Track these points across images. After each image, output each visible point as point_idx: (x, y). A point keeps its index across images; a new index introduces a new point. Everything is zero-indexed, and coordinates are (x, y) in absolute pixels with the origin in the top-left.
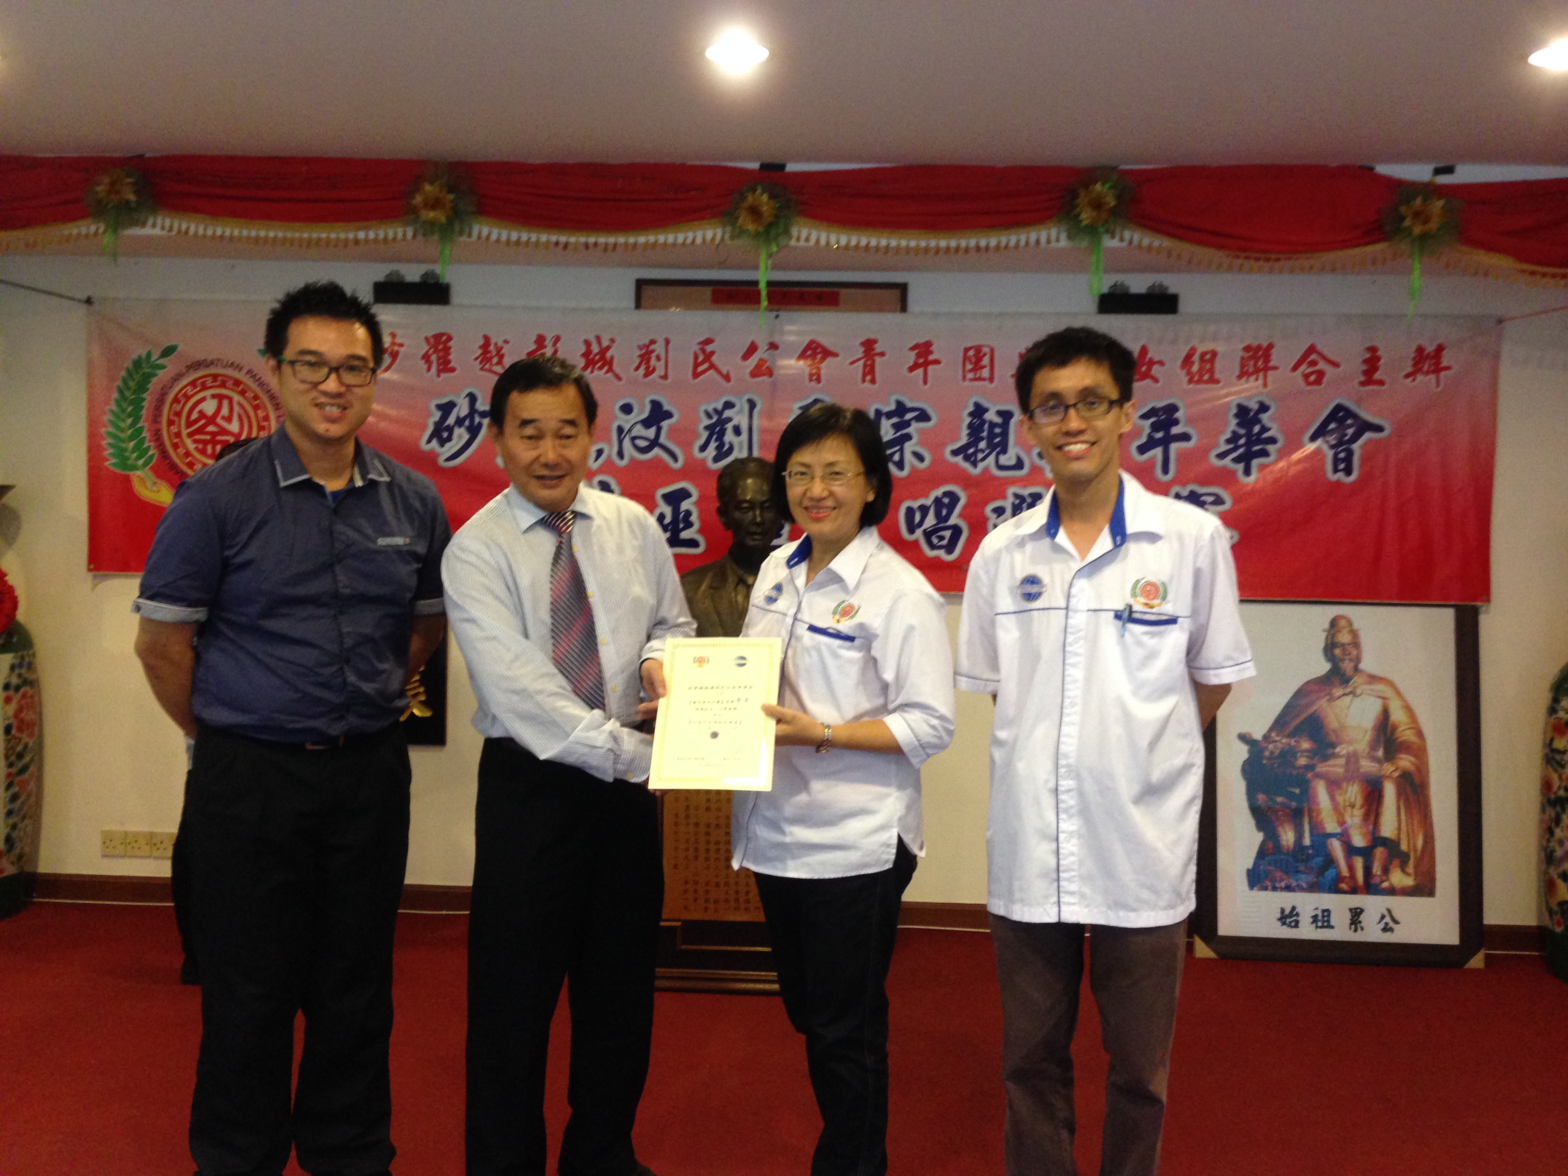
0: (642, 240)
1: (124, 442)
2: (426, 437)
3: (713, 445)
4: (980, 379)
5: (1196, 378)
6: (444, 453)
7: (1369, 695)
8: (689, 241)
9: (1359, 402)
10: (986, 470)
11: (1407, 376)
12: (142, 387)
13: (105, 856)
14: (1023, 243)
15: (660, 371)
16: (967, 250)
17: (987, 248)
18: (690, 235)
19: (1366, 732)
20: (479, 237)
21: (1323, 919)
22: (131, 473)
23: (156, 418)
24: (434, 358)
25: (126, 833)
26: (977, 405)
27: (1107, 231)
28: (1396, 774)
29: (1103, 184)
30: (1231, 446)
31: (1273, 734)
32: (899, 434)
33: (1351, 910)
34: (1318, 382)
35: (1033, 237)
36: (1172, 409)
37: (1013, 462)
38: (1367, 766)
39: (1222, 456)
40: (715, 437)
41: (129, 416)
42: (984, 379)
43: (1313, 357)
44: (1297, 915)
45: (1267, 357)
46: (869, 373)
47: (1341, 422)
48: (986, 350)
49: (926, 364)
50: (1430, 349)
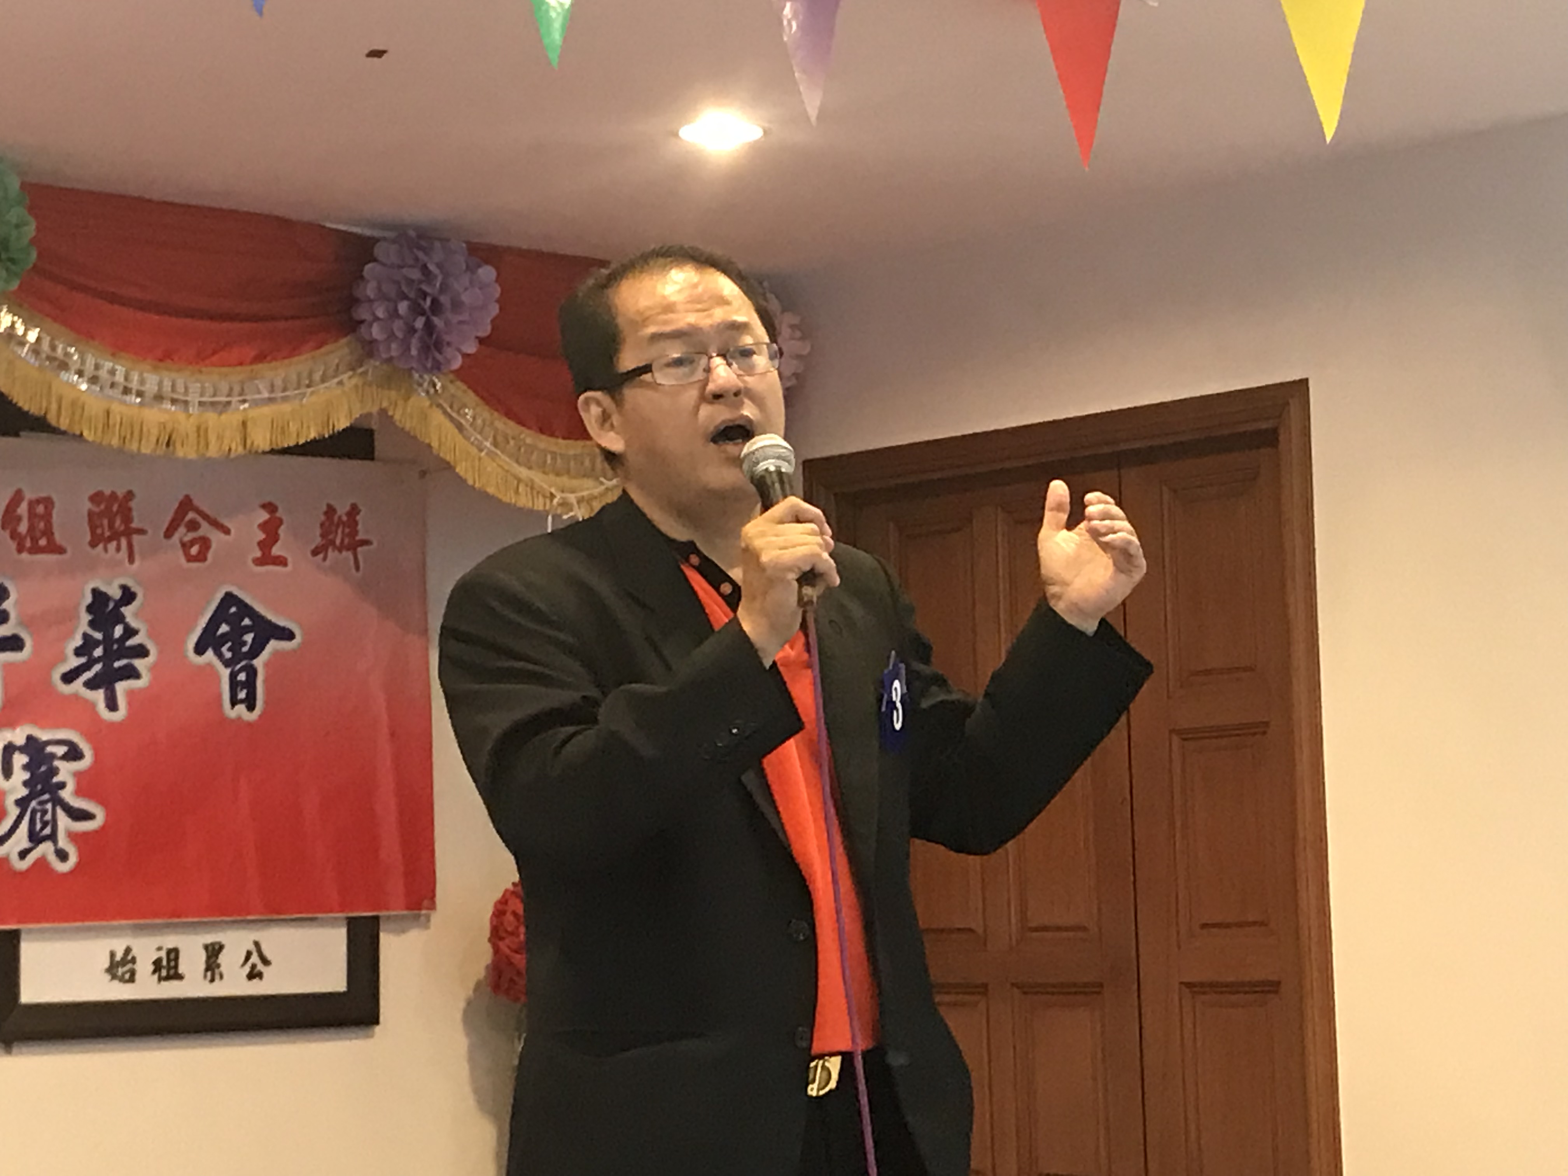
5: (28, 544)
9: (254, 591)
11: (314, 553)
30: (83, 660)
34: (201, 557)
36: (4, 593)
39: (69, 677)
45: (126, 512)
47: (235, 623)
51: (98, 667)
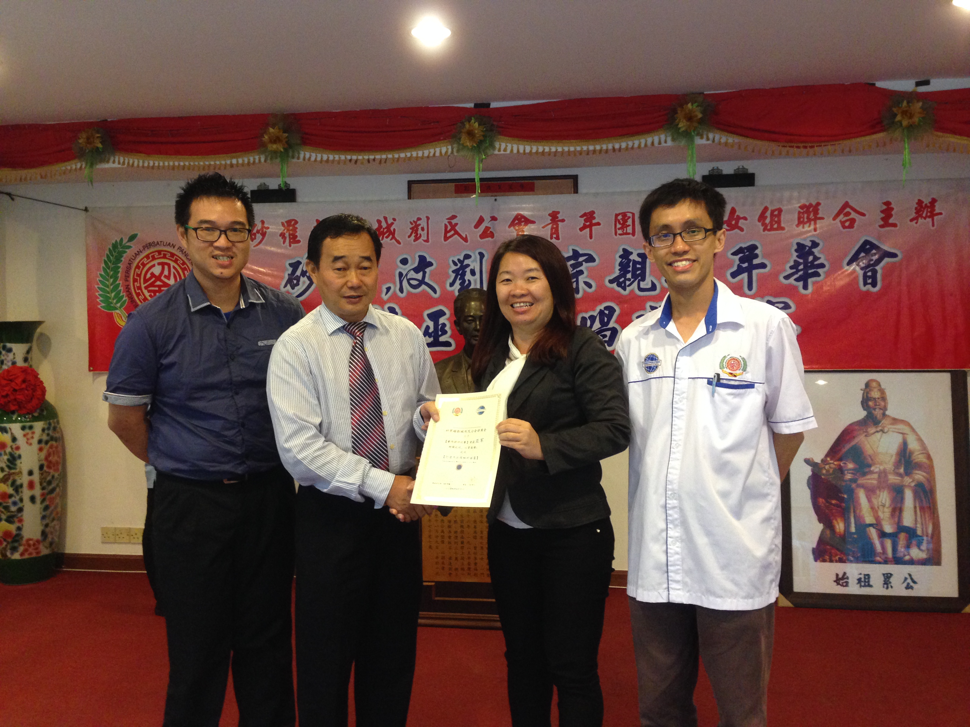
0: (402, 155)
1: (109, 293)
2: (283, 283)
3: (458, 282)
4: (627, 234)
5: (769, 227)
6: (294, 293)
7: (893, 432)
8: (431, 155)
9: (879, 238)
10: (632, 291)
11: (911, 220)
12: (118, 259)
13: (103, 543)
14: (643, 145)
15: (424, 237)
16: (607, 151)
17: (620, 149)
18: (432, 151)
19: (892, 456)
20: (304, 159)
21: (865, 581)
22: (113, 312)
23: (126, 277)
24: (287, 235)
25: (115, 529)
26: (625, 250)
27: (698, 134)
28: (913, 484)
29: (692, 105)
30: (794, 270)
31: (828, 459)
32: (575, 271)
33: (884, 574)
34: (851, 226)
35: (649, 140)
36: (754, 247)
37: (649, 286)
38: (893, 479)
39: (787, 277)
40: (459, 276)
41: (111, 277)
42: (629, 234)
43: (848, 210)
44: (848, 578)
45: (816, 211)
46: (554, 233)
47: (867, 252)
48: (629, 215)
49: (590, 226)
50: (926, 201)
51: (801, 273)
